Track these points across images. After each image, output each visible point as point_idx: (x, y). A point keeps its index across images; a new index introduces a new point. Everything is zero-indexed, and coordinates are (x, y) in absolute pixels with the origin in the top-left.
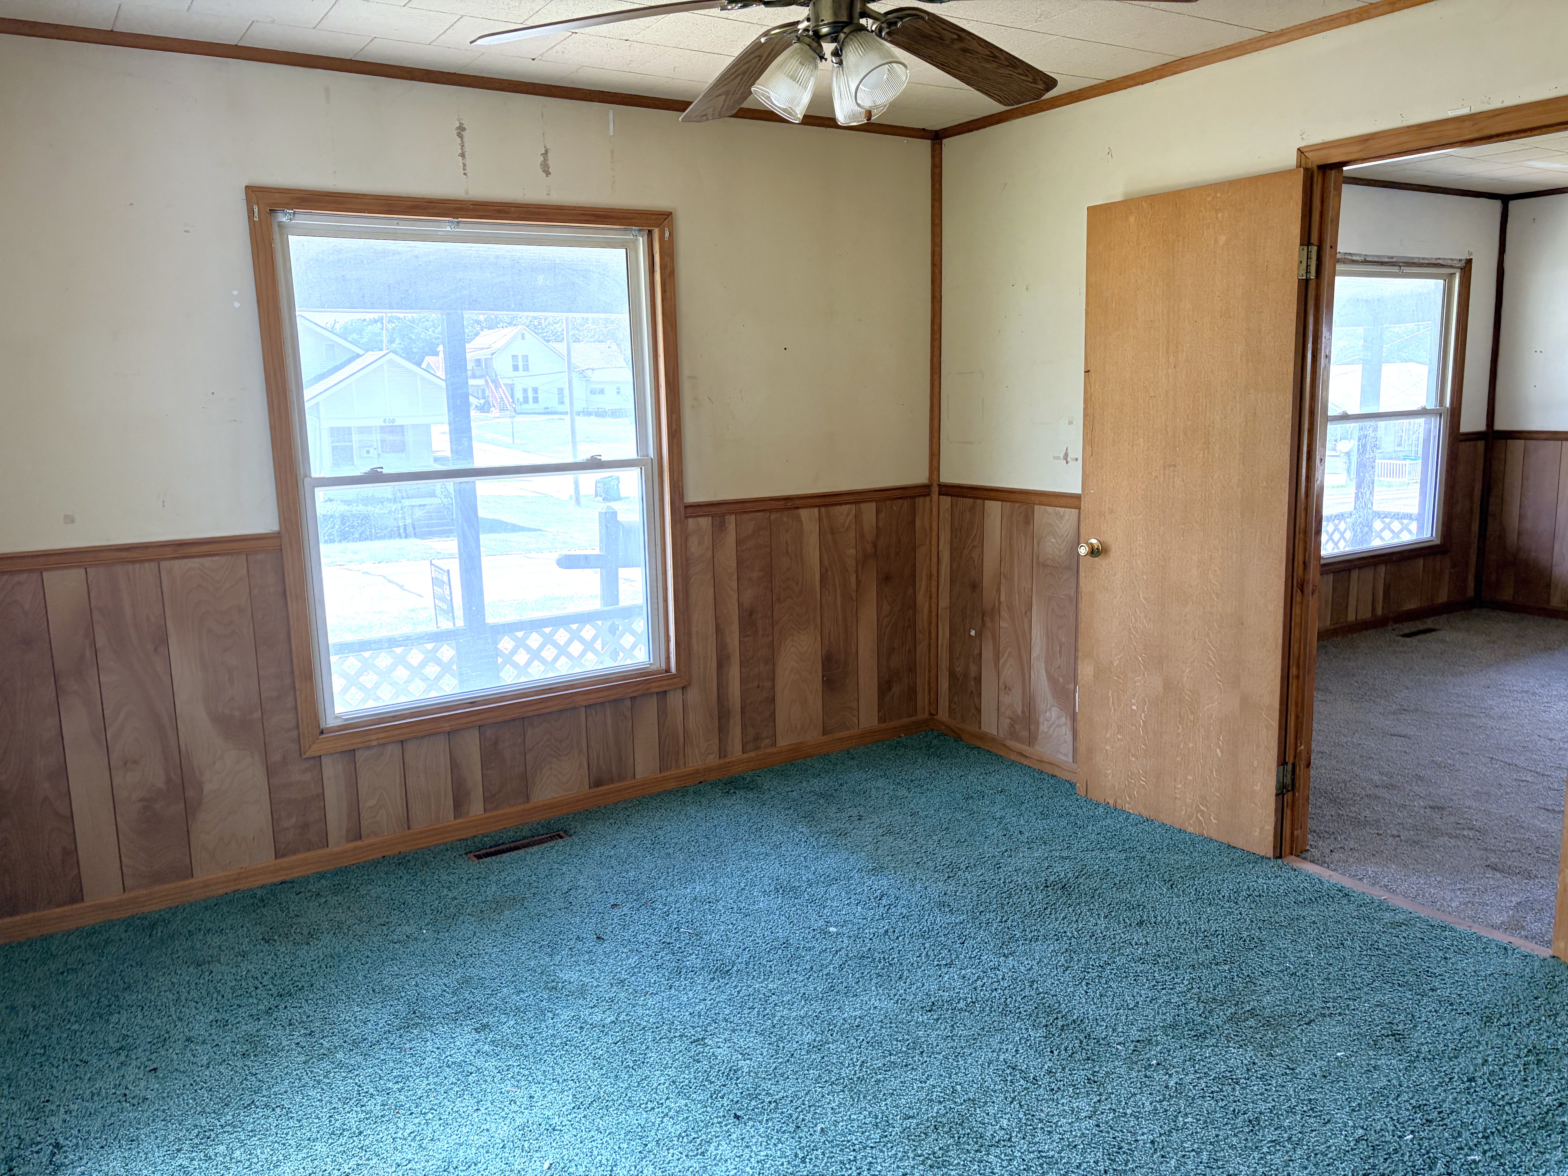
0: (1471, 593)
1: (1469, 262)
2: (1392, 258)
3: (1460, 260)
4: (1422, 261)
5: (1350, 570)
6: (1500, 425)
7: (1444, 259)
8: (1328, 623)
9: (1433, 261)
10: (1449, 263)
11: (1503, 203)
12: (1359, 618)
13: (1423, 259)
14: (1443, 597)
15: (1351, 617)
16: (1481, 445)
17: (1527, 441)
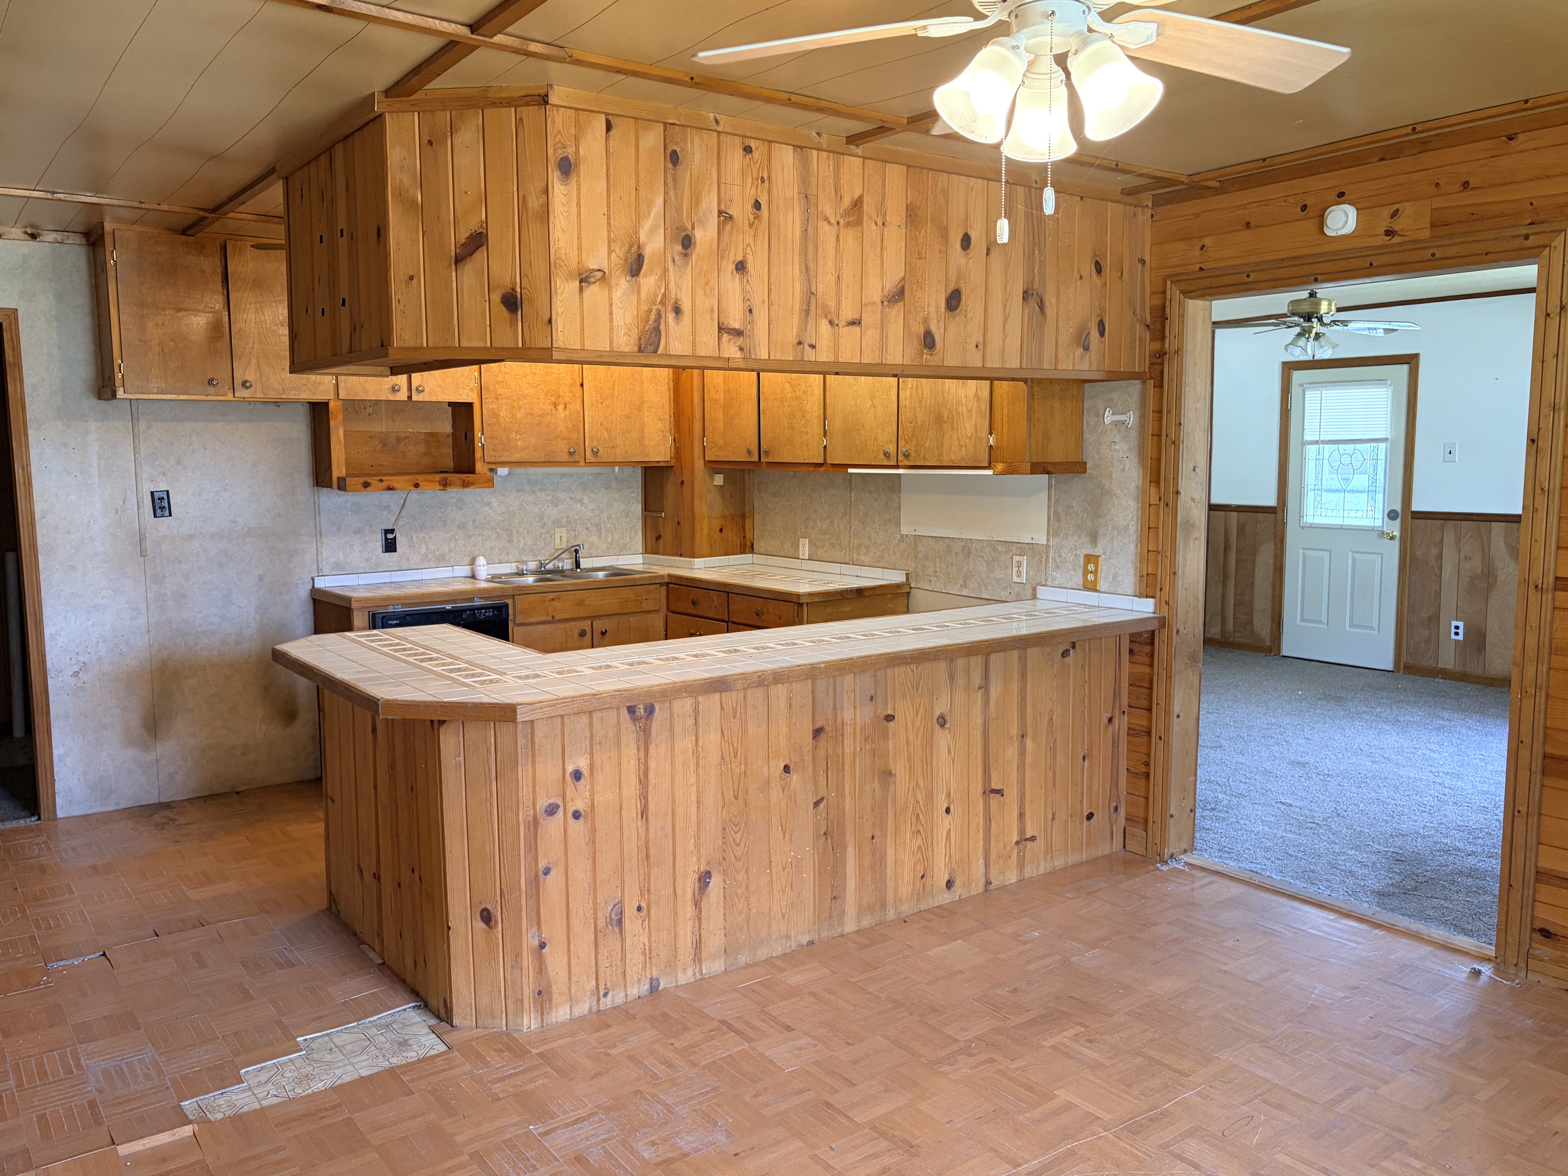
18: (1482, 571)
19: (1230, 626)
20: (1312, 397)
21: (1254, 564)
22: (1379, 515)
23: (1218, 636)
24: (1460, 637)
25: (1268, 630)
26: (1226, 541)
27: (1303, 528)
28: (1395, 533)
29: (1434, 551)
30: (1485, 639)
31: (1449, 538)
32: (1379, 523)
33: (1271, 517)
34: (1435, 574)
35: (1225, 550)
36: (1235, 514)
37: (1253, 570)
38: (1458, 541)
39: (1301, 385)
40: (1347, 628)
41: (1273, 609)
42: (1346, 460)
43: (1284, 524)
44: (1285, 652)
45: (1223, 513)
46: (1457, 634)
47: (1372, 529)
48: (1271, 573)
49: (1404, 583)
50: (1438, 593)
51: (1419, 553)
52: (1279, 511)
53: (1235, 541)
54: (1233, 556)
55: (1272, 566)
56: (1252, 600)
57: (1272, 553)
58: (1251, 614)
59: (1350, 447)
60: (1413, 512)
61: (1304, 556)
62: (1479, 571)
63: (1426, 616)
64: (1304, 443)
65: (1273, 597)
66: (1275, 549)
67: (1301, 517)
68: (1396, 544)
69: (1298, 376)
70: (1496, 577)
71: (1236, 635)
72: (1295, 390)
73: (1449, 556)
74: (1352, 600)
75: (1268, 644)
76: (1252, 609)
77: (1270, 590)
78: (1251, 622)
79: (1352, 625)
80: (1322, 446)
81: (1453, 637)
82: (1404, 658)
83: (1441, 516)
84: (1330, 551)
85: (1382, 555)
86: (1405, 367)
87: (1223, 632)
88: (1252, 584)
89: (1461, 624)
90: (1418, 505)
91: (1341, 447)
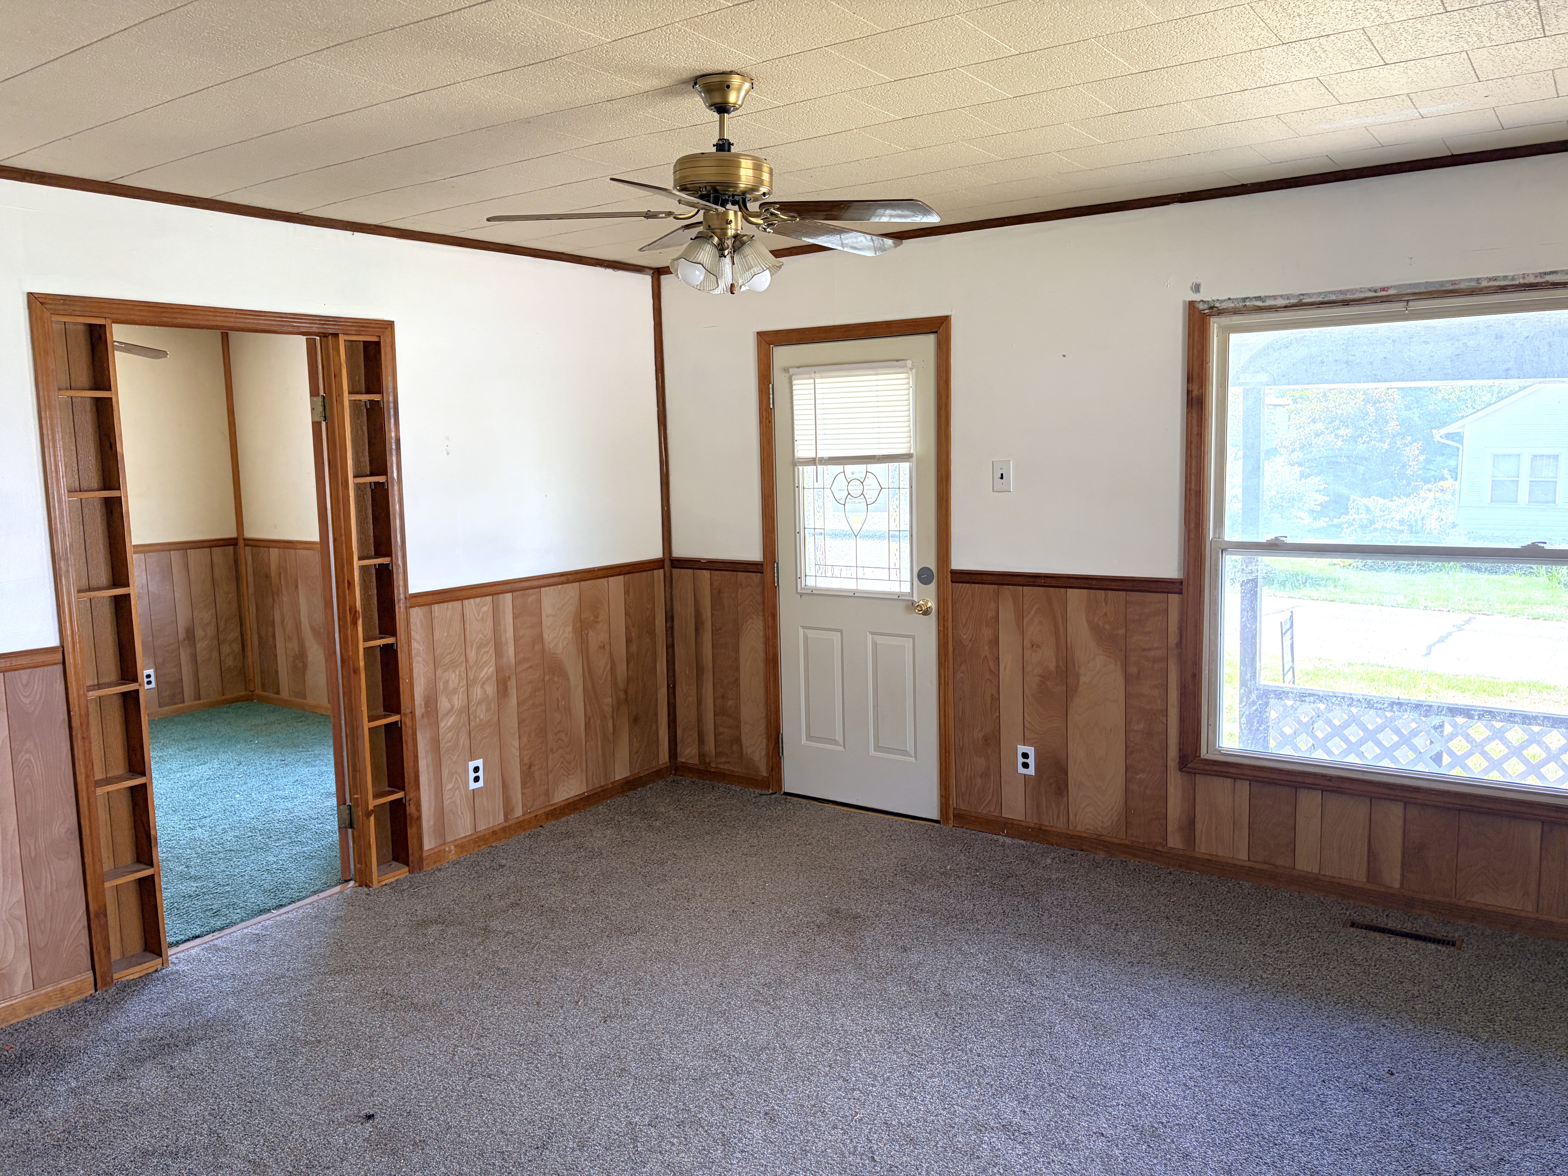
18: (1057, 667)
19: (710, 746)
20: (802, 388)
21: (737, 649)
22: (907, 576)
23: (695, 761)
24: (1031, 771)
25: (763, 753)
26: (698, 615)
27: (801, 595)
28: (929, 604)
29: (987, 633)
30: (1067, 774)
31: (1007, 613)
32: (906, 588)
33: (756, 577)
34: (990, 670)
35: (697, 629)
36: (706, 574)
37: (737, 659)
38: (1020, 616)
39: (786, 370)
40: (872, 752)
41: (768, 723)
42: (856, 489)
43: (774, 588)
44: (789, 786)
45: (691, 571)
46: (1026, 765)
47: (897, 598)
48: (762, 665)
49: (946, 684)
50: (996, 700)
51: (965, 636)
52: (767, 569)
53: (709, 614)
54: (707, 636)
55: (762, 655)
56: (737, 707)
57: (761, 634)
58: (738, 728)
59: (859, 469)
60: (954, 573)
61: (806, 638)
62: (1052, 666)
63: (980, 735)
64: (796, 463)
65: (766, 702)
66: (766, 627)
67: (797, 578)
68: (931, 622)
69: (782, 355)
70: (1078, 676)
71: (719, 760)
72: (778, 378)
73: (1008, 640)
74: (876, 707)
75: (765, 774)
76: (738, 720)
77: (762, 691)
78: (738, 740)
79: (878, 748)
80: (820, 467)
81: (1021, 770)
82: (953, 802)
83: (994, 579)
84: (841, 631)
85: (913, 637)
86: (931, 339)
87: (702, 755)
88: (737, 682)
89: (1030, 750)
90: (960, 561)
91: (849, 468)
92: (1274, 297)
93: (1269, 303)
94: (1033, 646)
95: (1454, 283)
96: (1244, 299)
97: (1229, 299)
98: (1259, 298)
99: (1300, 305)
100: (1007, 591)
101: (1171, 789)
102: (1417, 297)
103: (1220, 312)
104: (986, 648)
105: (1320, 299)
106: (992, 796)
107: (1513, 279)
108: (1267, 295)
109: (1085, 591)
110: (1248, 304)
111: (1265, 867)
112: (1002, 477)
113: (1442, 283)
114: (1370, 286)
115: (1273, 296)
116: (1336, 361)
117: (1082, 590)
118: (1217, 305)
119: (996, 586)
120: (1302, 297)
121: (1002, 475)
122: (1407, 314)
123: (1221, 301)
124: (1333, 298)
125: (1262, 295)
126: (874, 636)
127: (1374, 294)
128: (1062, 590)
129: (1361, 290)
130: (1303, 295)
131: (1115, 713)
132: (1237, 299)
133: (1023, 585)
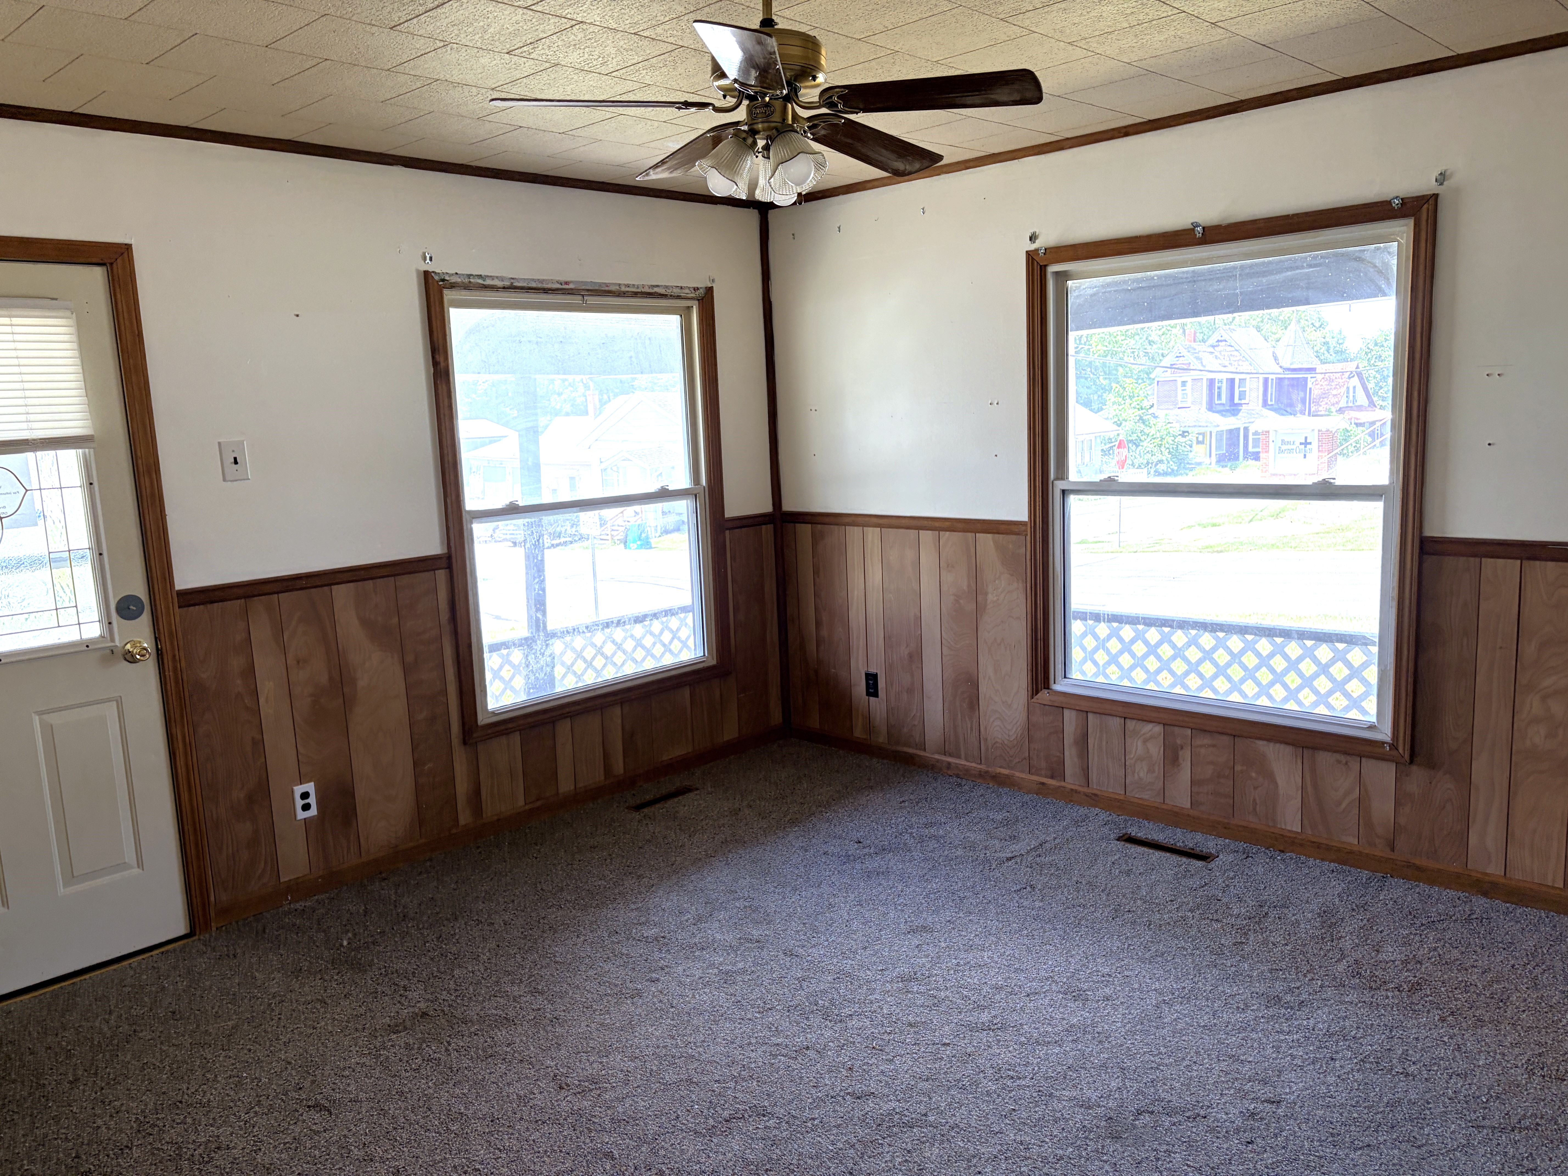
0: (776, 717)
1: (710, 290)
2: (566, 283)
3: (696, 289)
4: (623, 289)
5: (554, 723)
6: (789, 505)
7: (667, 287)
8: (521, 802)
9: (647, 290)
10: (677, 291)
11: (760, 213)
12: (581, 785)
13: (628, 286)
14: (730, 732)
15: (566, 786)
16: (767, 530)
17: (814, 525)
29: (236, 663)
38: (279, 630)
50: (258, 744)
62: (324, 679)
68: (149, 670)
92: (492, 278)
93: (488, 282)
94: (298, 662)
95: (607, 285)
96: (469, 276)
97: (456, 273)
98: (480, 276)
99: (511, 288)
100: (258, 605)
101: (457, 766)
102: (590, 293)
103: (453, 286)
104: (239, 682)
105: (525, 285)
106: (266, 863)
107: (638, 288)
108: (486, 274)
109: (352, 584)
110: (472, 280)
111: (539, 803)
112: (236, 462)
113: (600, 284)
114: (558, 279)
115: (491, 276)
116: (530, 342)
117: (349, 584)
118: (447, 278)
119: (243, 600)
120: (512, 281)
121: (235, 459)
122: (584, 307)
123: (451, 275)
124: (534, 285)
125: (483, 274)
126: (45, 717)
127: (559, 286)
128: (326, 588)
129: (552, 281)
130: (513, 279)
131: (398, 708)
132: (463, 275)
133: (278, 593)
